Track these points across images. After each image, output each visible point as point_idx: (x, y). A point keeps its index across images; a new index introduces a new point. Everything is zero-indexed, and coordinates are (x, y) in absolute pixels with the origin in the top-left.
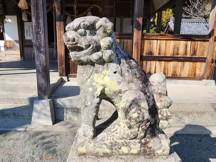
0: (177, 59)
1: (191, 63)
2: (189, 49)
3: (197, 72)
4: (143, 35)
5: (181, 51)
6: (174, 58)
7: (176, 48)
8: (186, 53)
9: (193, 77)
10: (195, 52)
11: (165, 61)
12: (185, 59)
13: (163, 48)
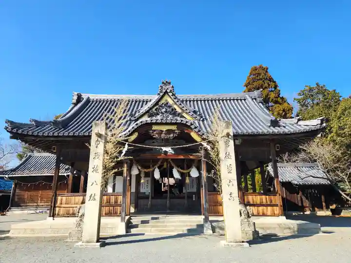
0: (263, 205)
1: (271, 207)
2: (268, 200)
3: (276, 212)
4: (243, 193)
5: (264, 201)
6: (261, 205)
7: (261, 199)
8: (267, 202)
9: (274, 215)
10: (271, 202)
11: (257, 206)
12: (267, 205)
13: (255, 199)
